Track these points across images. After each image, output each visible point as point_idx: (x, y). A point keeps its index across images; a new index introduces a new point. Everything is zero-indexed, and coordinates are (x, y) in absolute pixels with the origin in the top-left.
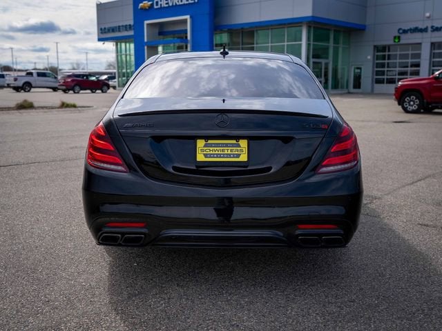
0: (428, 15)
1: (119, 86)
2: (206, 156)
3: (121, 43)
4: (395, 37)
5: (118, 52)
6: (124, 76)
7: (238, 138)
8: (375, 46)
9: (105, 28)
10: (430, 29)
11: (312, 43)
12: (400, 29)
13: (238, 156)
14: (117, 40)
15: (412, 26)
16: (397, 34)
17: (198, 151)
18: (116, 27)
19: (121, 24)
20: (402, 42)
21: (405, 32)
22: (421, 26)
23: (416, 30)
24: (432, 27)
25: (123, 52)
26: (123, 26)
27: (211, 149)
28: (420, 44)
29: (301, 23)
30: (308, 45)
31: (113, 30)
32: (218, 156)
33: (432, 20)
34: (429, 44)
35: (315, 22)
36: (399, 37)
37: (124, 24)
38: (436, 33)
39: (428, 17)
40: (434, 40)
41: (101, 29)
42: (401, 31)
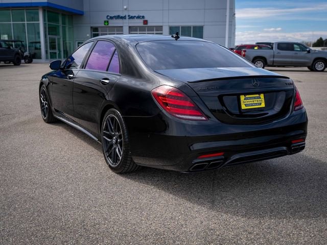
0: (125, 7)
2: (246, 105)
4: (105, 22)
7: (259, 93)
8: (91, 27)
10: (127, 17)
11: (47, 23)
12: (108, 16)
13: (260, 104)
15: (116, 14)
16: (106, 20)
17: (242, 103)
20: (110, 25)
21: (111, 18)
22: (122, 15)
23: (118, 17)
24: (129, 16)
27: (248, 101)
28: (122, 27)
29: (37, 7)
30: (45, 24)
32: (252, 105)
33: (128, 11)
34: (128, 28)
35: (48, 7)
36: (108, 22)
38: (132, 20)
39: (126, 9)
40: (131, 25)
42: (109, 18)
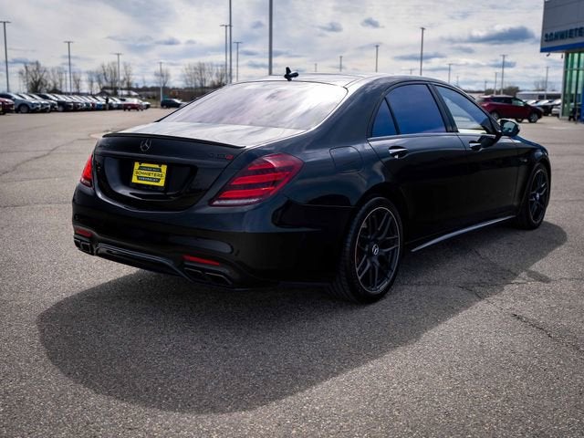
1: (563, 114)
2: (138, 178)
3: (573, 53)
5: (568, 67)
6: (572, 101)
7: (160, 164)
9: (552, 34)
13: (159, 180)
14: (568, 50)
17: (134, 173)
18: (567, 31)
19: (574, 27)
25: (575, 66)
26: (576, 29)
27: (142, 171)
31: (562, 36)
37: (578, 27)
41: (546, 36)
